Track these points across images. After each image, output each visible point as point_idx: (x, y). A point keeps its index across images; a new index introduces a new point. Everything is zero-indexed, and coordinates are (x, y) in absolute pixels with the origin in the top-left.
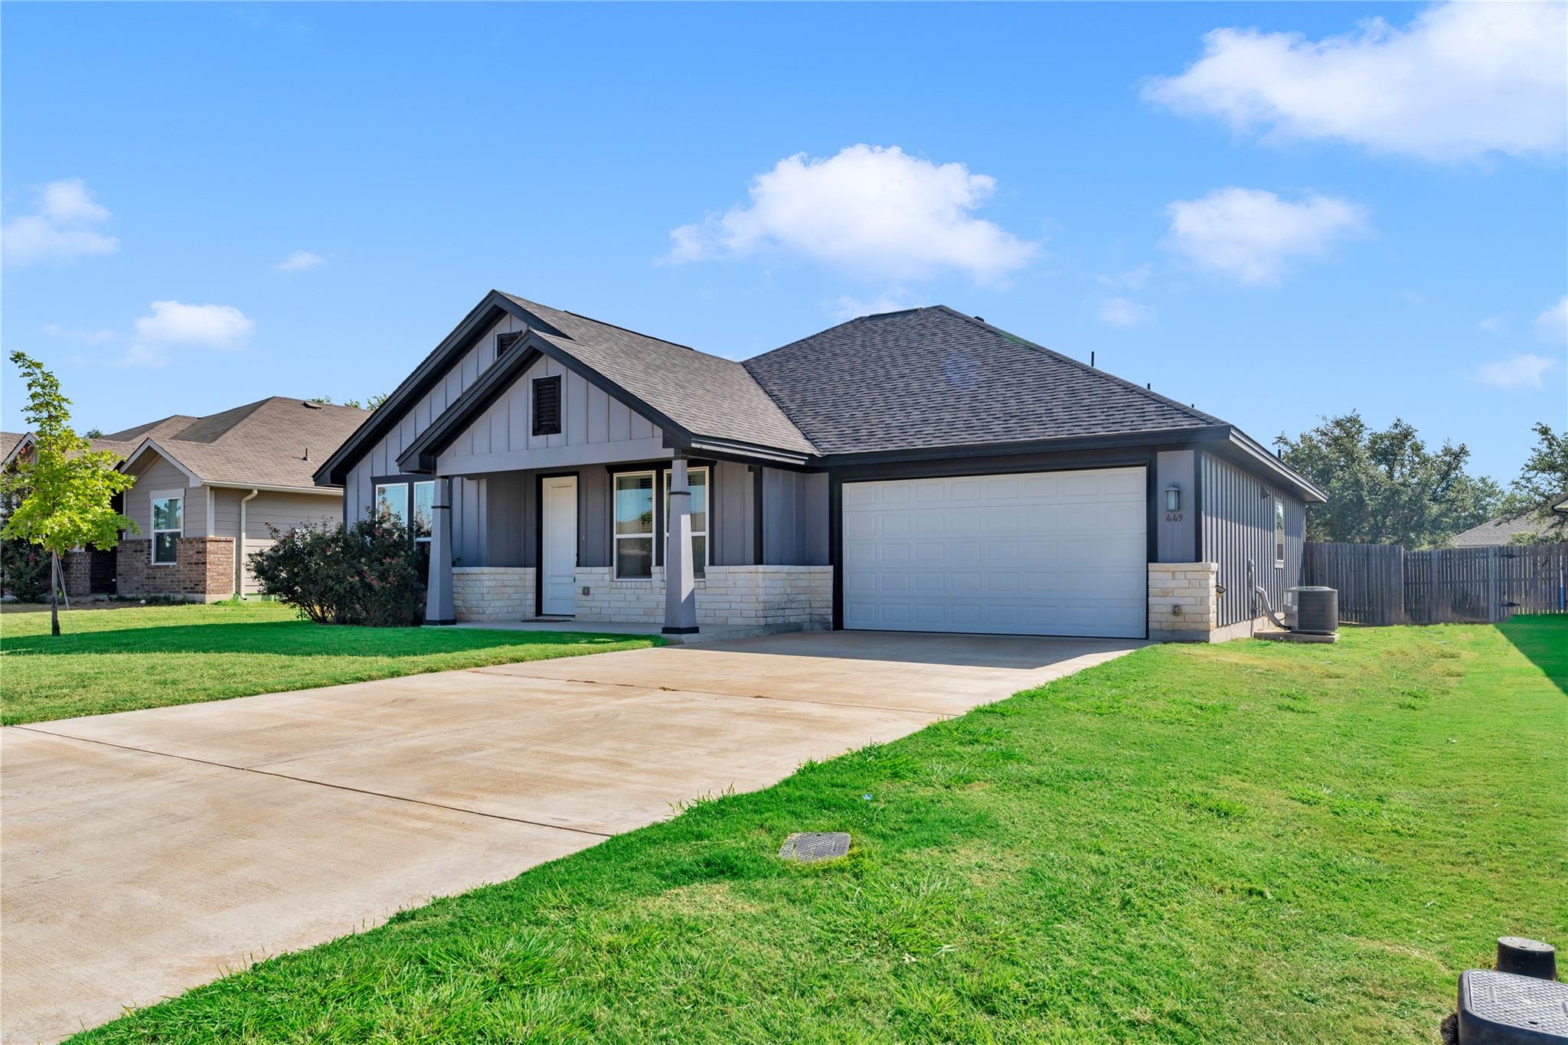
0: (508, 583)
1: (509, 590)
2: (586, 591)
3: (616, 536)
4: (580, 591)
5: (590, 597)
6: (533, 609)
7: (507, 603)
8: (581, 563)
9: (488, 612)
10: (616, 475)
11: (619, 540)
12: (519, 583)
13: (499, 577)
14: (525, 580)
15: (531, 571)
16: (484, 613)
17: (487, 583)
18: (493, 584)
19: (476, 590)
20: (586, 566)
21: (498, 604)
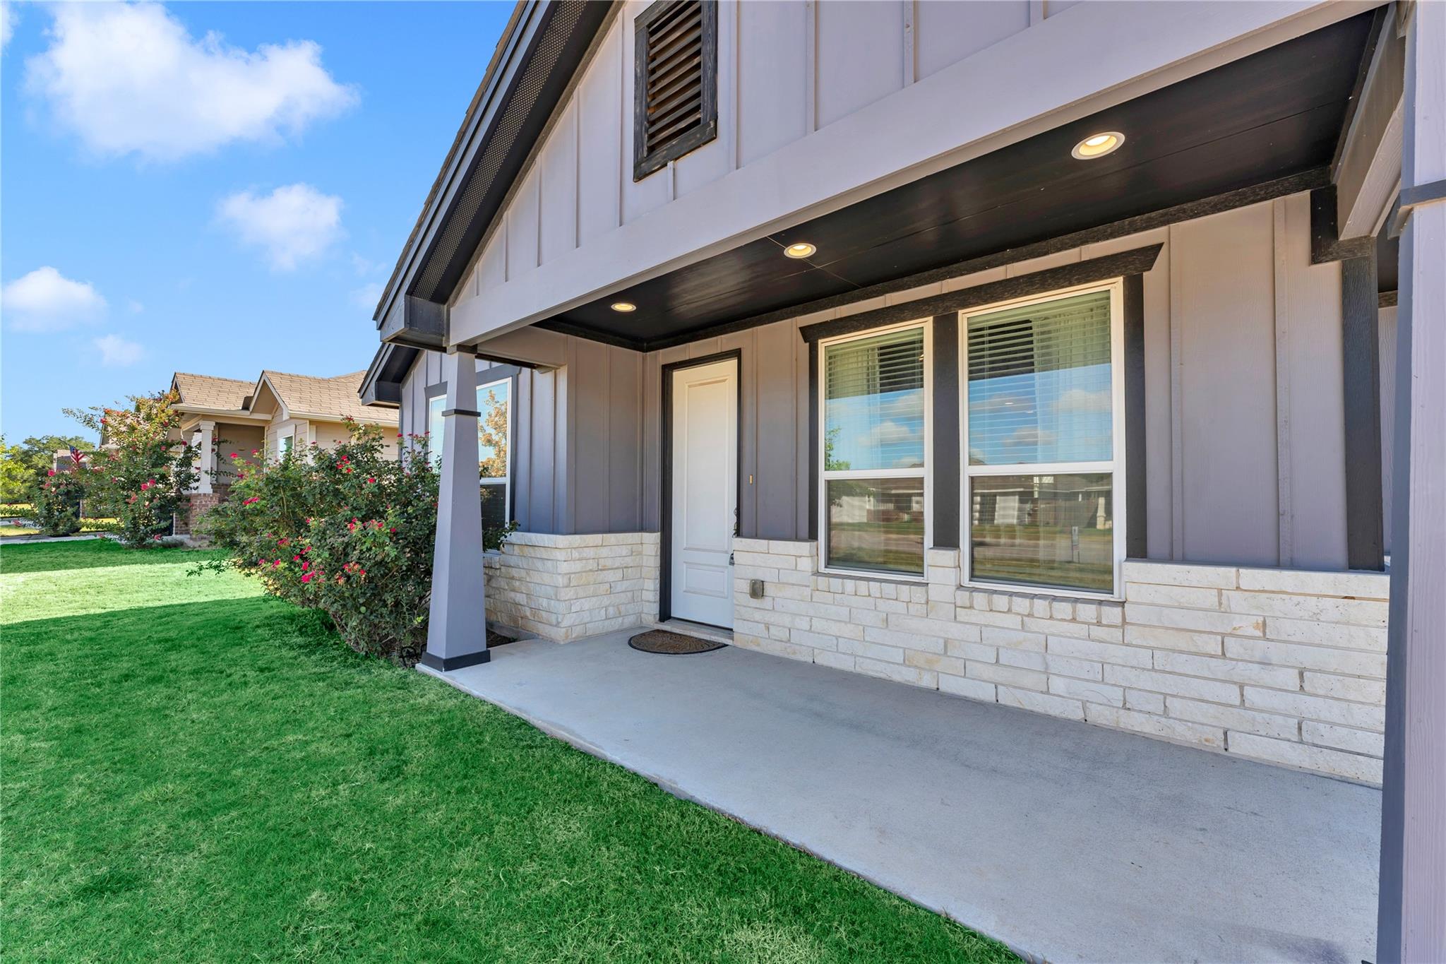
0: (609, 563)
1: (611, 576)
2: (757, 590)
3: (824, 476)
4: (746, 587)
5: (766, 603)
6: (654, 609)
7: (606, 601)
8: (744, 529)
9: (565, 623)
10: (823, 344)
11: (829, 483)
12: (629, 561)
13: (590, 553)
14: (640, 554)
15: (652, 540)
16: (558, 625)
17: (564, 568)
18: (577, 566)
19: (547, 578)
20: (756, 536)
21: (587, 604)
